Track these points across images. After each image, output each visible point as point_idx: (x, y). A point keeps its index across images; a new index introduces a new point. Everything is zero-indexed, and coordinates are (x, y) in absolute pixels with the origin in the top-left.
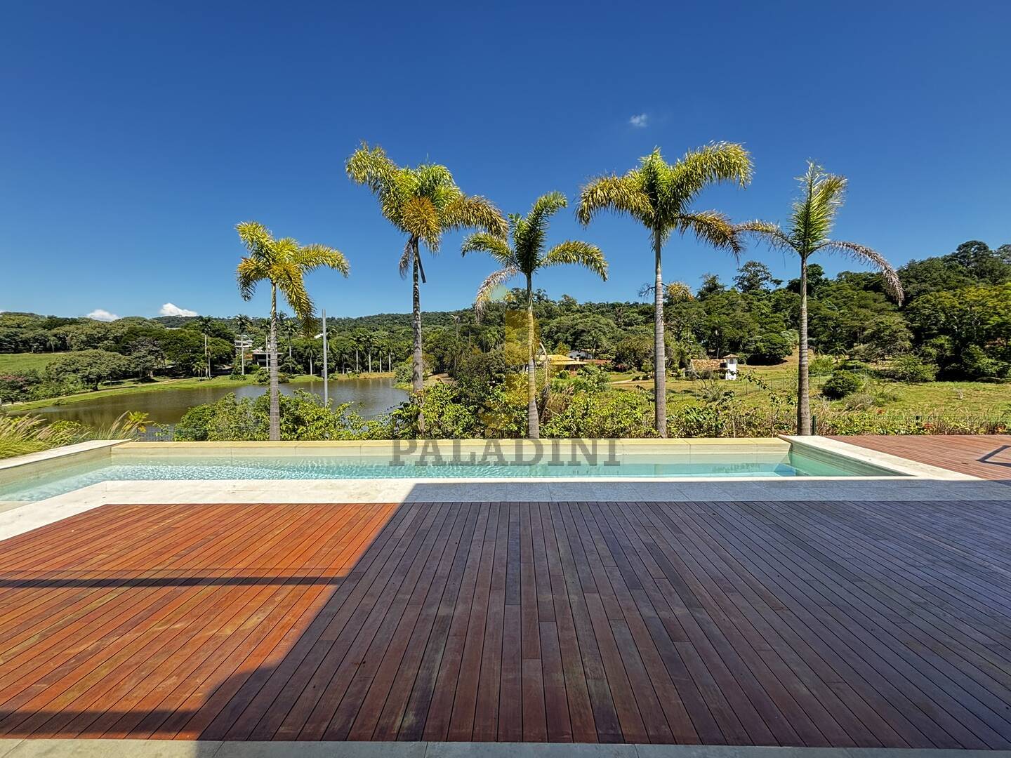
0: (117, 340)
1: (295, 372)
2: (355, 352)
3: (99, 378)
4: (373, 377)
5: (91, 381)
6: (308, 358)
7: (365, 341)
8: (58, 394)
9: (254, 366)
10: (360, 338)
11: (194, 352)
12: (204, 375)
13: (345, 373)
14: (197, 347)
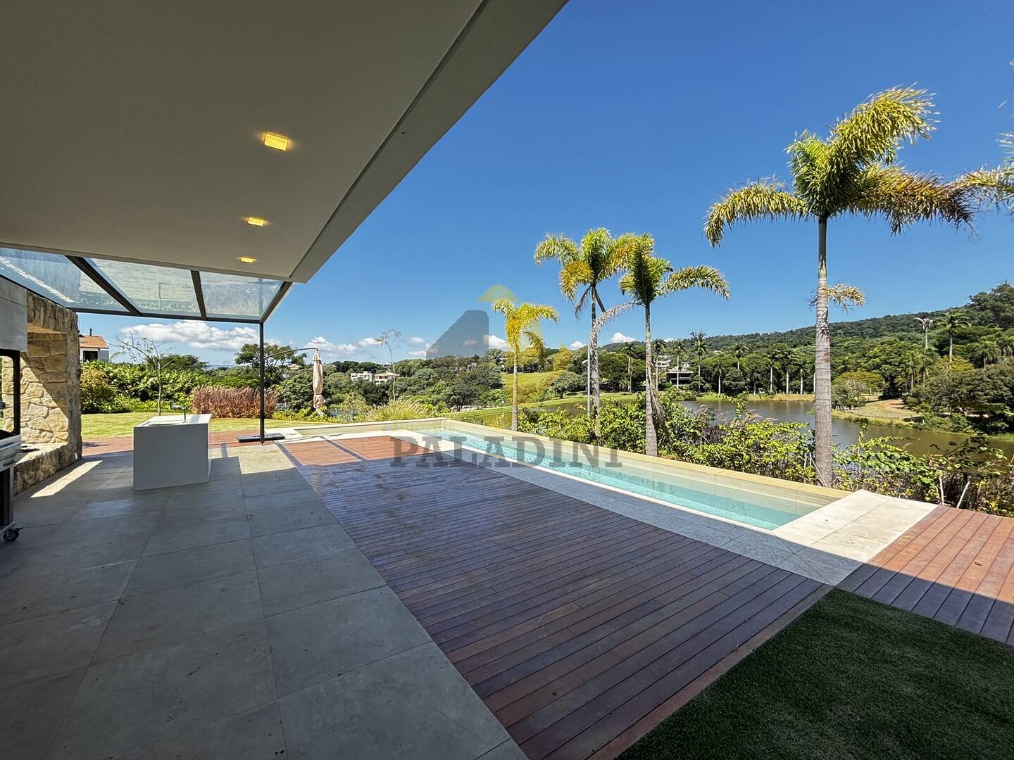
0: (575, 362)
1: (703, 390)
2: (769, 371)
3: (564, 390)
4: (791, 399)
5: (560, 392)
6: (716, 377)
7: (782, 358)
8: (543, 400)
9: (667, 384)
10: (776, 354)
11: (622, 371)
12: (627, 391)
13: (757, 393)
14: (623, 367)
